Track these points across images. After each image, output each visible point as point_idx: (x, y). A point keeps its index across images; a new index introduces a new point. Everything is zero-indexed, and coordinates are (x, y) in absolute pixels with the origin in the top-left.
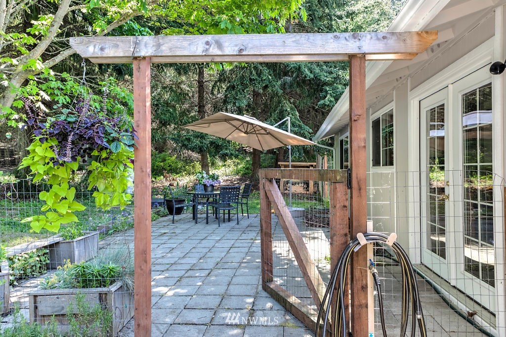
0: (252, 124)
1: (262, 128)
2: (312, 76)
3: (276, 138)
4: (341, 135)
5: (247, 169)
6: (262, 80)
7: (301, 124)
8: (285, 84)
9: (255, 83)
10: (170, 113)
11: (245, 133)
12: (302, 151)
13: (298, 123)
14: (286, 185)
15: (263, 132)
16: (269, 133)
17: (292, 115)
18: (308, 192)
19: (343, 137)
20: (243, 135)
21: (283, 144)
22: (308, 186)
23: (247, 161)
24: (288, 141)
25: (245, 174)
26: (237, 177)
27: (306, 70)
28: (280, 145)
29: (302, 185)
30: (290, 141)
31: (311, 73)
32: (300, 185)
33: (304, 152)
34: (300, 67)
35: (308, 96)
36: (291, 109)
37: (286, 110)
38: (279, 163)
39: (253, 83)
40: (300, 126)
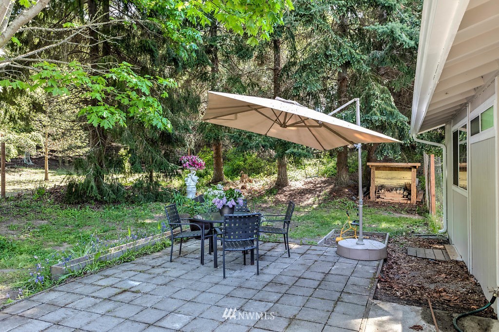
2: (412, 43)
3: (335, 132)
4: (455, 124)
6: (341, 55)
7: (396, 111)
8: (373, 60)
12: (399, 149)
14: (378, 191)
18: (409, 202)
19: (458, 127)
21: (346, 140)
22: (410, 194)
24: (356, 138)
26: (323, 179)
27: (404, 35)
28: (344, 143)
29: (402, 192)
30: (360, 137)
31: (411, 39)
32: (398, 191)
33: (403, 149)
34: (392, 32)
35: (407, 74)
36: (383, 92)
37: (374, 94)
38: (368, 164)
39: (330, 61)
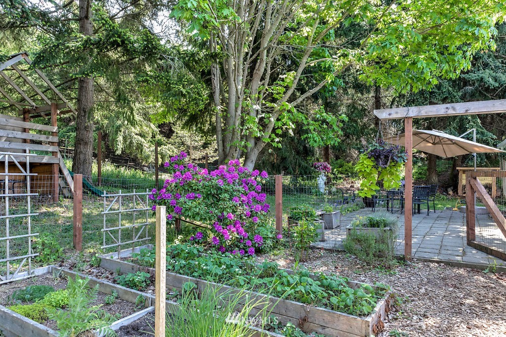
0: (439, 136)
1: (449, 139)
2: (497, 85)
3: (461, 147)
5: (420, 174)
7: (484, 130)
8: (465, 94)
9: (435, 95)
10: (354, 127)
11: (432, 144)
12: (484, 157)
13: (481, 130)
15: (449, 142)
16: (454, 143)
17: (474, 123)
20: (430, 145)
21: (468, 151)
23: (419, 166)
24: (473, 150)
25: (419, 178)
27: (490, 80)
28: (465, 153)
30: (477, 149)
31: (496, 81)
33: (487, 158)
34: (482, 79)
36: (473, 116)
38: (457, 168)
40: (482, 133)
